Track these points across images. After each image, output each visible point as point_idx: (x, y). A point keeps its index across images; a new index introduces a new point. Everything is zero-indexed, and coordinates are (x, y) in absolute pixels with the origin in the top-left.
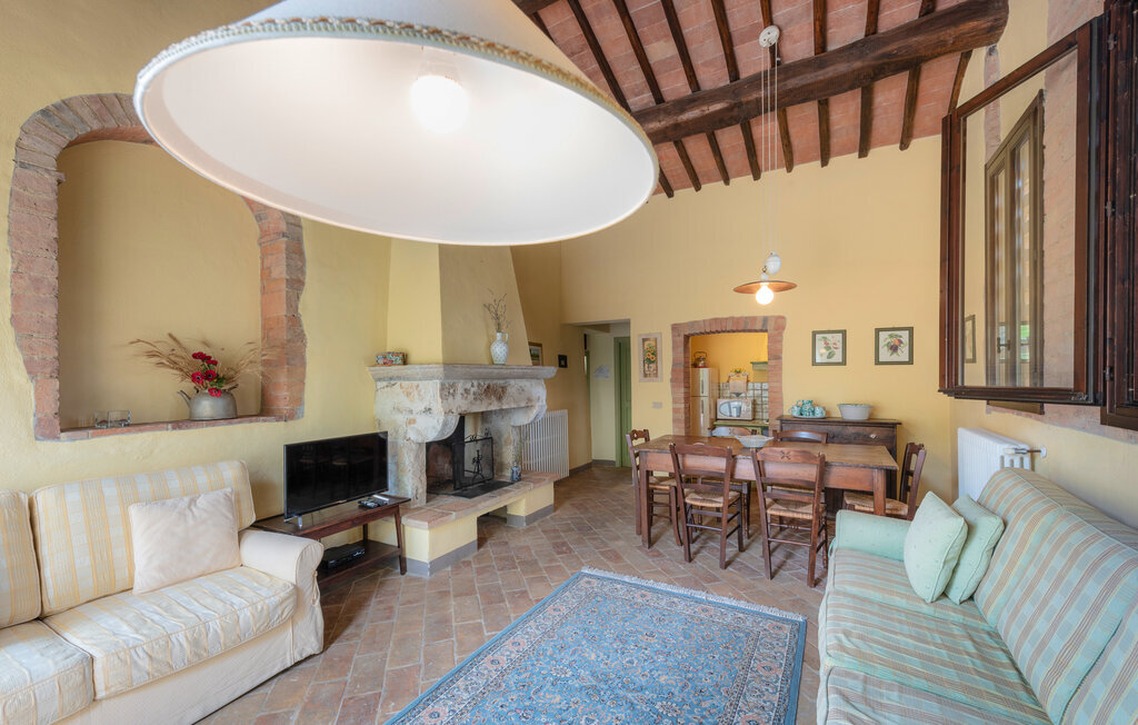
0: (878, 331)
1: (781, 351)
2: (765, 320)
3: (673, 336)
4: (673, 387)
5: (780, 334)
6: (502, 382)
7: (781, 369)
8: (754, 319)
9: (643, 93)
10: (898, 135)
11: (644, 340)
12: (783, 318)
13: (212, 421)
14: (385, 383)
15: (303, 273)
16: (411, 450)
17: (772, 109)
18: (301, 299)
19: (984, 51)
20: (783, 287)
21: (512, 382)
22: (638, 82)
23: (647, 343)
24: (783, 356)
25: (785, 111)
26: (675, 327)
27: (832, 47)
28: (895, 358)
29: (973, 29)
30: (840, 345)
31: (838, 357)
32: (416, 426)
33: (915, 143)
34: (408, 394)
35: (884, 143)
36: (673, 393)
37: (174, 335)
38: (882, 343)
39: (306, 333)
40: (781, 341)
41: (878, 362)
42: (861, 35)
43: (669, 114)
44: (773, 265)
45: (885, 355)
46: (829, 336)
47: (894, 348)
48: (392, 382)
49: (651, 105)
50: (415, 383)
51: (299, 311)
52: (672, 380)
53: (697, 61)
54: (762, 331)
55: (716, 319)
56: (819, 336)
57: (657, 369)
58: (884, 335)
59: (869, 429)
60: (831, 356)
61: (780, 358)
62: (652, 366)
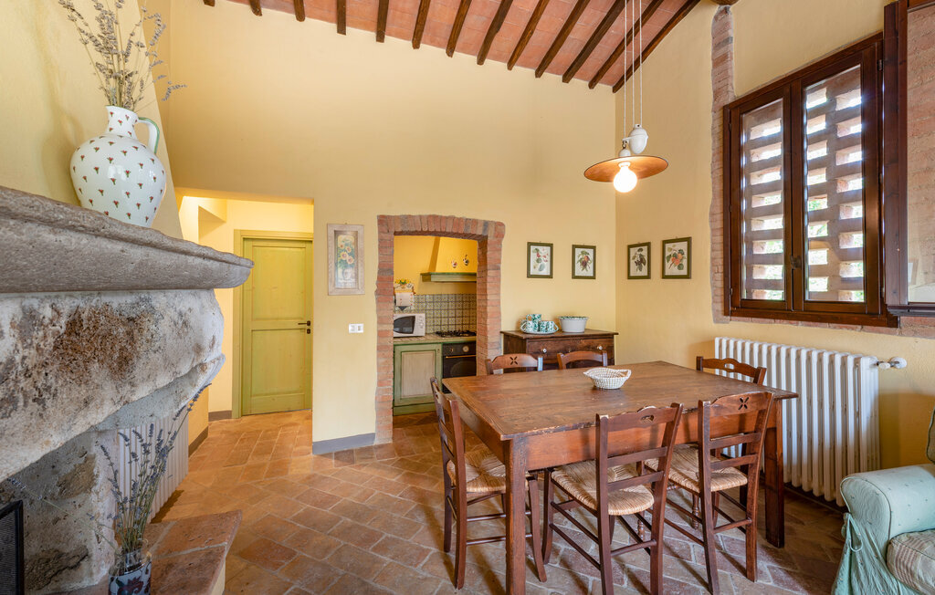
0: (574, 247)
1: (500, 262)
2: (486, 224)
3: (380, 232)
4: (378, 301)
5: (499, 242)
7: (500, 281)
8: (475, 222)
11: (337, 233)
12: (501, 224)
19: (716, 9)
23: (341, 238)
24: (502, 266)
26: (383, 220)
28: (584, 273)
30: (548, 259)
31: (546, 271)
33: (598, 86)
35: (582, 76)
36: (379, 310)
38: (577, 259)
40: (500, 250)
41: (574, 277)
45: (578, 270)
46: (540, 248)
47: (584, 264)
52: (378, 293)
54: (473, 237)
55: (435, 217)
56: (533, 248)
57: (356, 276)
58: (578, 251)
59: (596, 341)
60: (541, 270)
61: (498, 268)
62: (350, 272)
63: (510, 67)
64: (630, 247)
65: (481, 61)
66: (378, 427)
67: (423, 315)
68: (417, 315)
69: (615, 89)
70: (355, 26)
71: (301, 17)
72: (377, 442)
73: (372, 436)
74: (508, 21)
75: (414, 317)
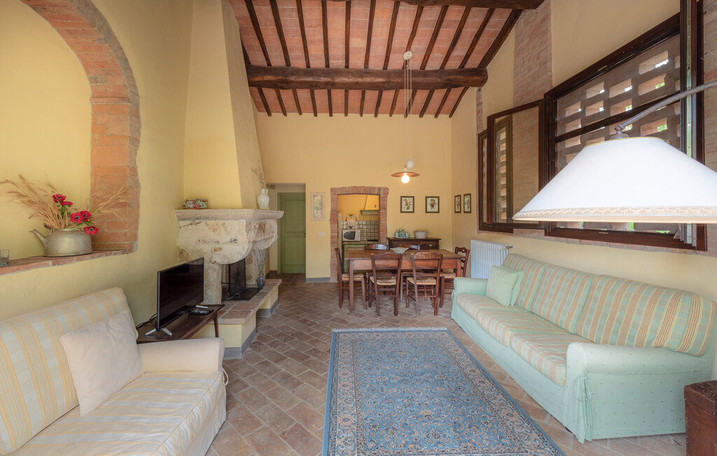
0: (427, 197)
1: (386, 205)
2: (379, 189)
3: (332, 195)
4: (331, 223)
5: (386, 197)
6: (263, 221)
7: (386, 214)
8: (374, 188)
9: (339, 60)
10: (436, 111)
11: (314, 196)
12: (387, 189)
13: (78, 256)
14: (189, 222)
15: (139, 133)
16: (215, 270)
17: (409, 88)
18: (138, 154)
19: (476, 89)
20: (414, 175)
21: (267, 221)
22: (339, 54)
23: (316, 198)
24: (388, 208)
25: (416, 91)
26: (332, 190)
27: (427, 69)
28: (433, 210)
29: (477, 80)
30: (412, 203)
31: (411, 210)
32: (222, 252)
33: (440, 116)
34: (214, 230)
35: (430, 113)
36: (331, 227)
37: (24, 176)
38: (428, 203)
39: (140, 181)
40: (386, 200)
41: (427, 212)
42: (438, 68)
43: (354, 76)
44: (410, 165)
45: (429, 209)
46: (407, 199)
47: (432, 206)
48: (198, 221)
49: (341, 67)
50: (222, 222)
51: (137, 163)
52: (330, 220)
53: (372, 54)
54: (377, 194)
56: (403, 199)
57: (322, 213)
58: (429, 200)
59: (429, 242)
60: (408, 208)
61: (386, 209)
62: (319, 211)
63: (391, 116)
64: (456, 197)
65: (376, 116)
66: (331, 275)
67: (360, 231)
68: (356, 231)
69: (450, 116)
70: (320, 112)
71: (300, 114)
72: (331, 281)
73: (329, 279)
74: (383, 102)
75: (355, 232)
